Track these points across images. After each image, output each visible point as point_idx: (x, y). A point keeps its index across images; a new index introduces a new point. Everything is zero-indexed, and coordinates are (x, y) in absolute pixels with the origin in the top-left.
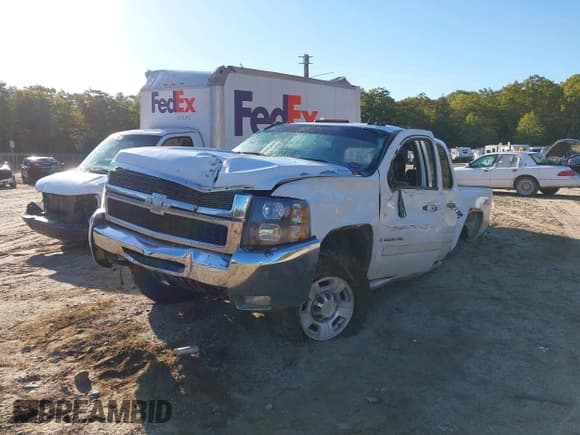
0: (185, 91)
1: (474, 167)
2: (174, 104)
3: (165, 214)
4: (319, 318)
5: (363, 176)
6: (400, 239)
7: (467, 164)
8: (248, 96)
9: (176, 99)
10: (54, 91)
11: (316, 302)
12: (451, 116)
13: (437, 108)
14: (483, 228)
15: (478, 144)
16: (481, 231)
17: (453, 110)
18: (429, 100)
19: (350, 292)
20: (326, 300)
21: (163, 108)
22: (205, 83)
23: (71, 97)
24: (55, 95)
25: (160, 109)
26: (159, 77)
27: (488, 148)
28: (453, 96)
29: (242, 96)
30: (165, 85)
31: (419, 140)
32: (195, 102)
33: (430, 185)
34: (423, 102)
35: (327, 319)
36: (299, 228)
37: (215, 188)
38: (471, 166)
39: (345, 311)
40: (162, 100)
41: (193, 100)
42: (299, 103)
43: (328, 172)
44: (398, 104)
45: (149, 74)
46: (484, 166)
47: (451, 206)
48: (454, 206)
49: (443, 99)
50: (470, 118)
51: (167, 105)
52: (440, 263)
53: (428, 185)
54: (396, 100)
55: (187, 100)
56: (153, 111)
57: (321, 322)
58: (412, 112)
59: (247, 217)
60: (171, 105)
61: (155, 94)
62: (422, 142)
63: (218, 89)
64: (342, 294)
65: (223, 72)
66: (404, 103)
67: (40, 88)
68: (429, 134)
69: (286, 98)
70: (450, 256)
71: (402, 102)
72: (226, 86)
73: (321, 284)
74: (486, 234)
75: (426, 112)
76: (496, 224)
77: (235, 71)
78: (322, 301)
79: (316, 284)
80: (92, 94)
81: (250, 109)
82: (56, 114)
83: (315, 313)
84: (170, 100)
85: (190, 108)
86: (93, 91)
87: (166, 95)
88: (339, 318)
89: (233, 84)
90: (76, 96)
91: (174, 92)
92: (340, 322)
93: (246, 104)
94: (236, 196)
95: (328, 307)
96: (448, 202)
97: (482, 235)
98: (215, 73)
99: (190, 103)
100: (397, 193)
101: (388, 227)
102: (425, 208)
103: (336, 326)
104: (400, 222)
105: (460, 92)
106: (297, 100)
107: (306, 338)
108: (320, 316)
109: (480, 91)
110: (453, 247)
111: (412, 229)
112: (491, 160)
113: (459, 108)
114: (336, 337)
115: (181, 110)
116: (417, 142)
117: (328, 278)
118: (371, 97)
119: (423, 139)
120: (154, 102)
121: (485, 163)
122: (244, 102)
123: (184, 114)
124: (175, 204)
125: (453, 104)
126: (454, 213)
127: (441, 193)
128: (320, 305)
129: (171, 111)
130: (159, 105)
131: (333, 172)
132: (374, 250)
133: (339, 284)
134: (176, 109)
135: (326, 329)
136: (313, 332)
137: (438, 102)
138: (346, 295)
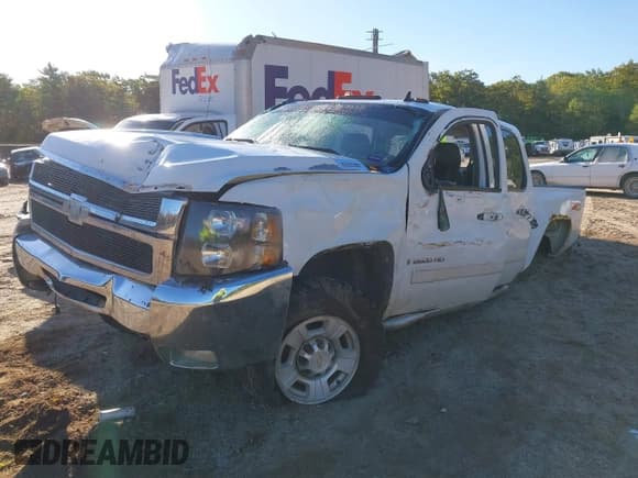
0: (207, 67)
1: (571, 161)
2: (195, 84)
3: (84, 224)
4: (307, 373)
5: (386, 172)
6: (439, 260)
7: (562, 159)
8: (282, 72)
9: (197, 78)
10: (108, 76)
11: (302, 351)
12: (550, 102)
13: (534, 93)
14: (572, 239)
15: (582, 135)
16: (568, 244)
17: (553, 96)
18: (524, 84)
19: (354, 336)
20: (316, 349)
21: (184, 89)
22: (230, 56)
23: (125, 83)
24: (109, 81)
25: (181, 90)
26: (181, 51)
27: (593, 139)
28: (553, 78)
29: (275, 72)
30: (186, 60)
31: (478, 123)
32: (218, 80)
33: (492, 186)
34: (519, 85)
35: (319, 375)
36: (263, 249)
37: (143, 187)
38: (566, 161)
39: (348, 363)
40: (184, 79)
41: (216, 77)
42: (349, 81)
43: (324, 166)
44: (488, 89)
45: (170, 48)
46: (583, 160)
47: (523, 213)
48: (527, 213)
49: (542, 83)
50: (573, 103)
51: (188, 84)
52: (506, 287)
53: (488, 185)
54: (486, 84)
55: (209, 78)
56: (174, 92)
57: (310, 378)
58: (504, 99)
59: (180, 232)
60: (193, 86)
61: (176, 72)
62: (482, 126)
63: (244, 62)
64: (343, 340)
65: (251, 43)
66: (495, 88)
67: (94, 74)
68: (492, 115)
69: (331, 75)
70: (522, 277)
71: (493, 86)
72: (253, 61)
73: (311, 327)
74: (575, 248)
75: (521, 98)
76: (591, 234)
77: (265, 42)
78: (309, 350)
79: (302, 327)
80: (147, 80)
81: (285, 89)
82: (110, 101)
83: (301, 368)
84: (191, 78)
85: (213, 87)
86: (148, 77)
87: (187, 72)
88: (338, 373)
89: (262, 58)
90: (131, 82)
91: (196, 69)
92: (340, 378)
93: (279, 82)
94: (164, 200)
95: (319, 359)
96: (518, 207)
97: (570, 248)
98: (241, 45)
99: (213, 81)
100: (437, 196)
101: (420, 243)
102: (480, 217)
103: (335, 383)
104: (440, 237)
105: (563, 74)
106: (347, 77)
107: (286, 401)
108: (308, 372)
109: (588, 72)
110: (526, 267)
111: (460, 246)
112: (594, 152)
113: (560, 93)
114: (336, 399)
115: (203, 90)
116: (475, 126)
117: (320, 318)
118: (457, 80)
119: (482, 122)
120: (175, 81)
121: (585, 157)
122: (277, 80)
123: (206, 95)
124: (94, 209)
125: (553, 88)
126: (525, 222)
127: (505, 196)
128: (307, 356)
129: (192, 92)
130: (180, 84)
131: (333, 167)
132: (396, 277)
133: (337, 327)
134: (198, 90)
135: (319, 389)
136: (300, 393)
137: (535, 86)
138: (349, 341)
